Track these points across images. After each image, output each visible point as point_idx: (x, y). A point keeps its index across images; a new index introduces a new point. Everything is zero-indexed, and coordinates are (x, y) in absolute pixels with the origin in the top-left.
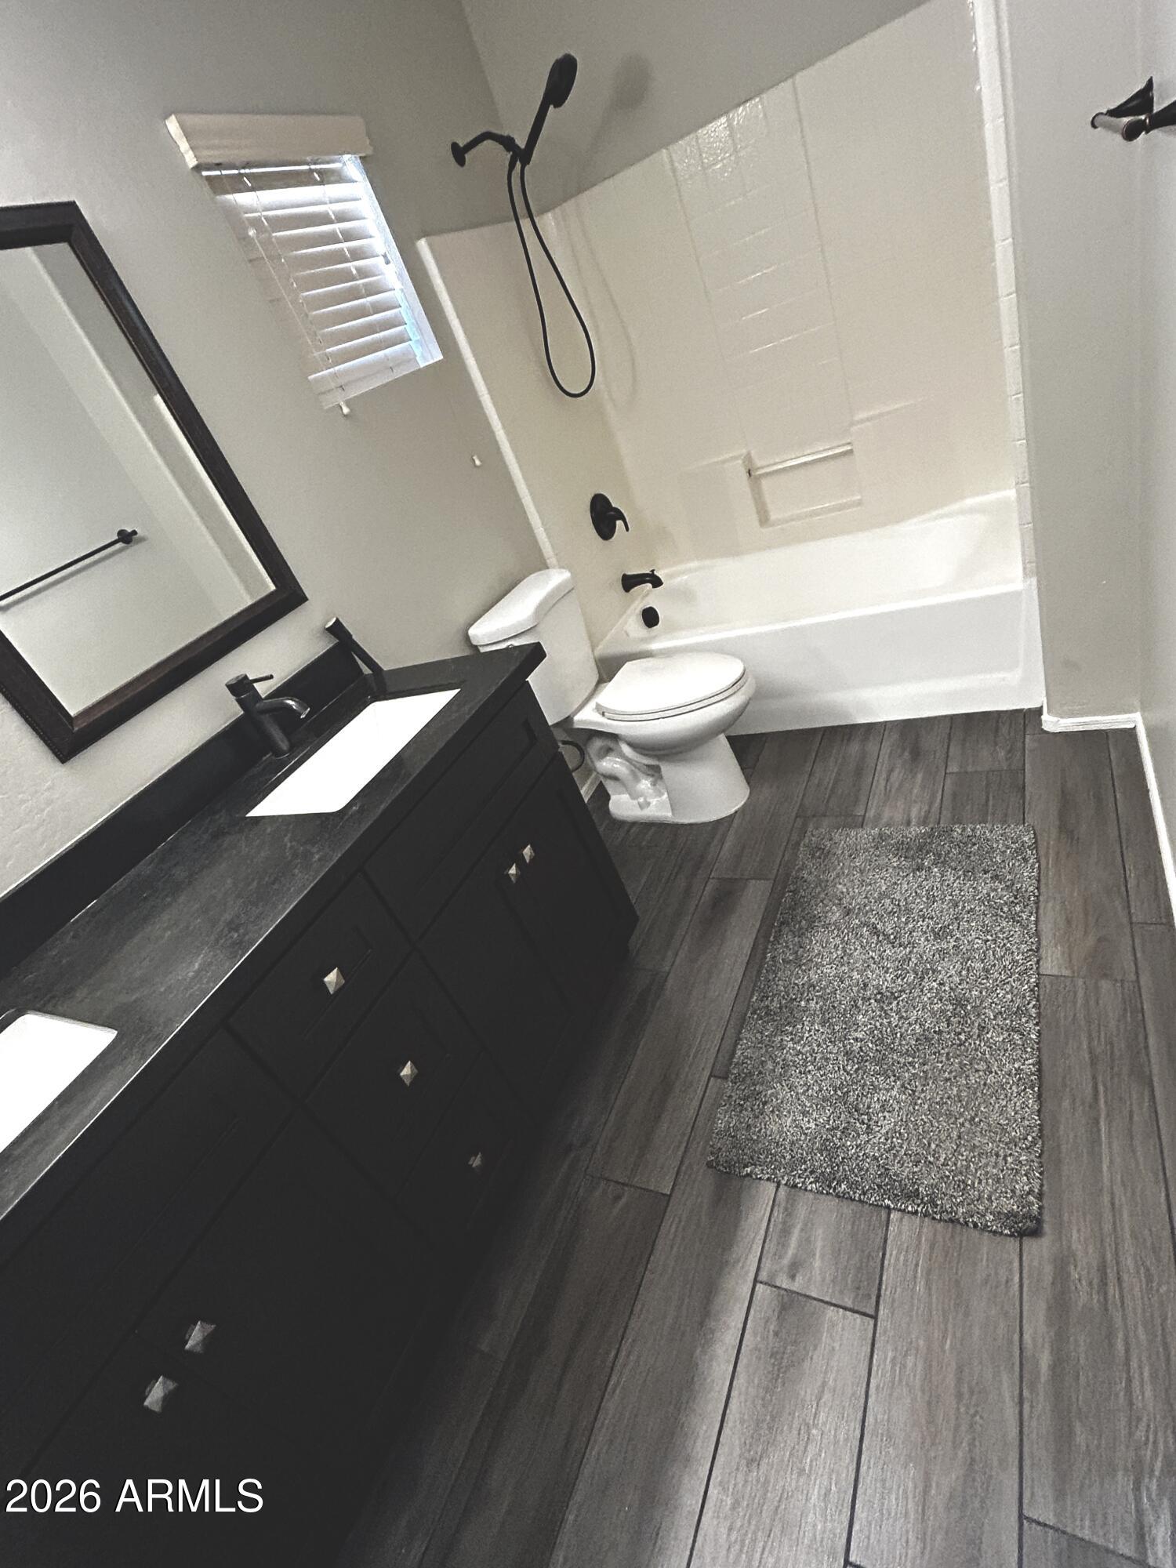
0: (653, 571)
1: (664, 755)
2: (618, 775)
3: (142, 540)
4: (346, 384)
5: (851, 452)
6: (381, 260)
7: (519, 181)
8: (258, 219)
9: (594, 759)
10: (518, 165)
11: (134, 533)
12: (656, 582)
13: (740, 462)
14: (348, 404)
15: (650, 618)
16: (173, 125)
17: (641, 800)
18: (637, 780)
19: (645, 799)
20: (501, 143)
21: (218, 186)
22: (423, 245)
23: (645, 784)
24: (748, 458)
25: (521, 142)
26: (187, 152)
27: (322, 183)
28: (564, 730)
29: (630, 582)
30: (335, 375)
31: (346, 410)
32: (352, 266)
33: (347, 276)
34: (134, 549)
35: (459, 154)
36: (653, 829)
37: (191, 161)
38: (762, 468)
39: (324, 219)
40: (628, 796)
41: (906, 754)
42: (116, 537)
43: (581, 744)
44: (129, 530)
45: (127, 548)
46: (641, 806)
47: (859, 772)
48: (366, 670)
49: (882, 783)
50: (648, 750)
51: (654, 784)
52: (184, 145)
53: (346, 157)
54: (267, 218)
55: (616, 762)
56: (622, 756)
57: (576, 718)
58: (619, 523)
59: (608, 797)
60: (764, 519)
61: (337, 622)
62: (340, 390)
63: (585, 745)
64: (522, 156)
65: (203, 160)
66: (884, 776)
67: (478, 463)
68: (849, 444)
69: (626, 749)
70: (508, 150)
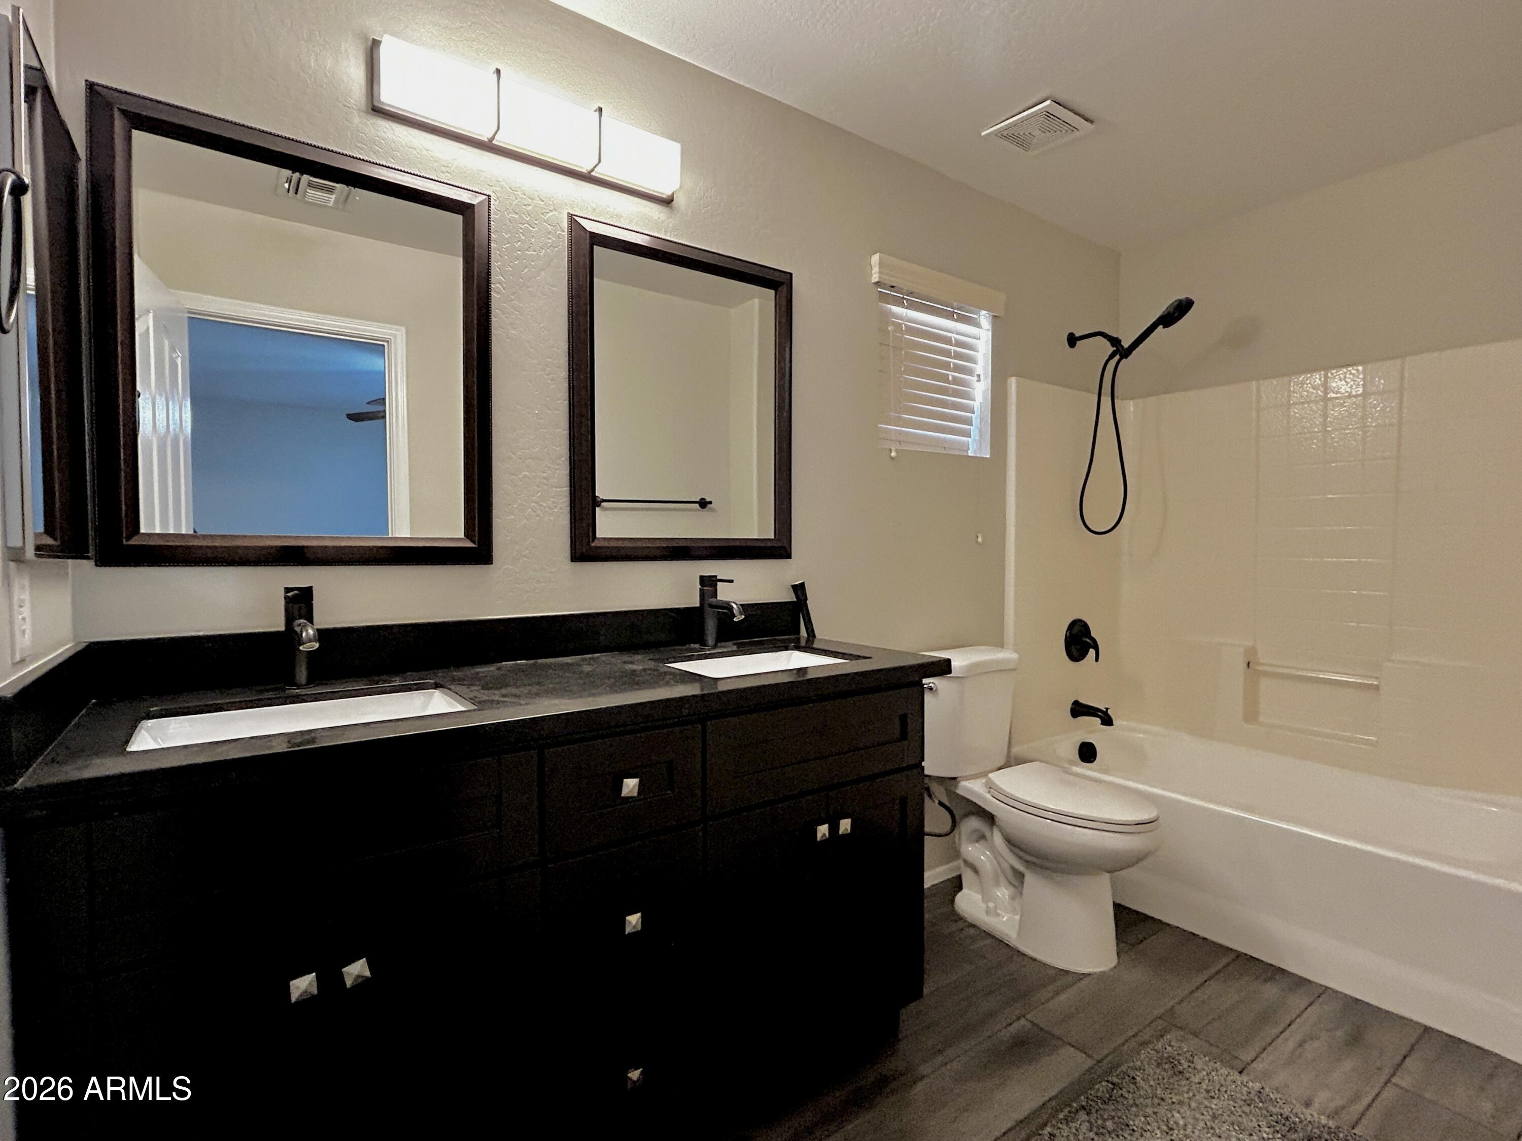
0: (1107, 709)
1: (1034, 864)
2: (979, 868)
3: (713, 510)
4: (904, 442)
5: (1377, 688)
6: (976, 378)
7: (1112, 370)
8: (901, 324)
9: (963, 837)
10: (1118, 357)
11: (710, 503)
12: (1107, 720)
13: (1242, 649)
14: (897, 451)
15: (1087, 753)
16: (875, 258)
17: (991, 905)
18: (997, 884)
19: (995, 907)
20: (1108, 340)
21: (884, 298)
22: (1013, 381)
23: (1003, 893)
24: (1252, 651)
25: (1126, 344)
26: (875, 273)
27: (956, 321)
28: (946, 790)
29: (1079, 710)
30: (900, 432)
31: (893, 454)
32: (951, 375)
33: (945, 378)
34: (704, 513)
35: (1072, 340)
36: (988, 941)
37: (875, 278)
38: (1263, 664)
39: (948, 341)
40: (980, 897)
41: (1339, 1033)
42: (698, 500)
43: (957, 818)
44: (708, 500)
45: (699, 510)
46: (988, 912)
47: (1264, 1018)
48: (803, 633)
49: (1291, 1044)
50: (1021, 849)
51: (1013, 898)
52: (876, 269)
53: (983, 312)
54: (905, 325)
55: (984, 854)
56: (993, 849)
57: (964, 783)
58: (1092, 652)
59: (960, 888)
60: (1251, 715)
61: (803, 585)
62: (898, 443)
63: (961, 820)
64: (1121, 352)
65: (883, 281)
66: (1298, 1037)
67: (980, 540)
68: (1376, 678)
69: (997, 839)
70: (1113, 346)
